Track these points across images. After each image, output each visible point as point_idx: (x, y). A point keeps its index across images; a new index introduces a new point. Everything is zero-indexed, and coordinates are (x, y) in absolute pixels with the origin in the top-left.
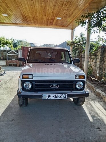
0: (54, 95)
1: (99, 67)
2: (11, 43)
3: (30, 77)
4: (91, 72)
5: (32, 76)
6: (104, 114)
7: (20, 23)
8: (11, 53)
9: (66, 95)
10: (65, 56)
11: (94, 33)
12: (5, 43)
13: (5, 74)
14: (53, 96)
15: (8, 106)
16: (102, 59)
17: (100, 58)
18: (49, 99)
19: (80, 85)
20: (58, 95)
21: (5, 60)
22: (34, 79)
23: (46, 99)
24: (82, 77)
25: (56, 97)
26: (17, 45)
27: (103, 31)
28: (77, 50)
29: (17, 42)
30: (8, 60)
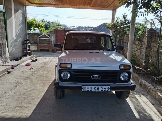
0: (95, 87)
1: (146, 54)
2: (43, 26)
3: (69, 66)
4: (135, 60)
5: (71, 65)
6: (153, 111)
7: (54, 3)
8: (42, 37)
9: (109, 88)
10: (105, 41)
11: (142, 15)
12: (37, 26)
13: (36, 60)
14: (94, 89)
15: (43, 97)
16: (149, 45)
17: (146, 43)
18: (89, 91)
19: (124, 77)
20: (100, 87)
21: (36, 45)
22: (73, 68)
23: (87, 91)
24: (128, 67)
25: (98, 89)
26: (48, 28)
27: (152, 12)
28: (118, 33)
29: (48, 23)
30: (39, 45)
